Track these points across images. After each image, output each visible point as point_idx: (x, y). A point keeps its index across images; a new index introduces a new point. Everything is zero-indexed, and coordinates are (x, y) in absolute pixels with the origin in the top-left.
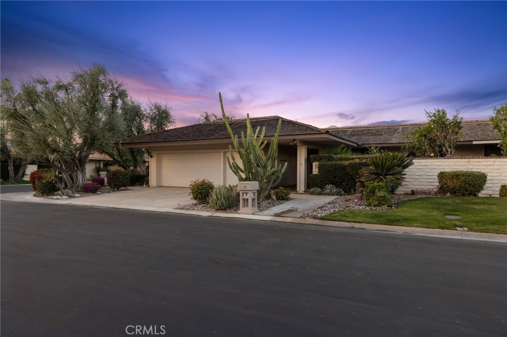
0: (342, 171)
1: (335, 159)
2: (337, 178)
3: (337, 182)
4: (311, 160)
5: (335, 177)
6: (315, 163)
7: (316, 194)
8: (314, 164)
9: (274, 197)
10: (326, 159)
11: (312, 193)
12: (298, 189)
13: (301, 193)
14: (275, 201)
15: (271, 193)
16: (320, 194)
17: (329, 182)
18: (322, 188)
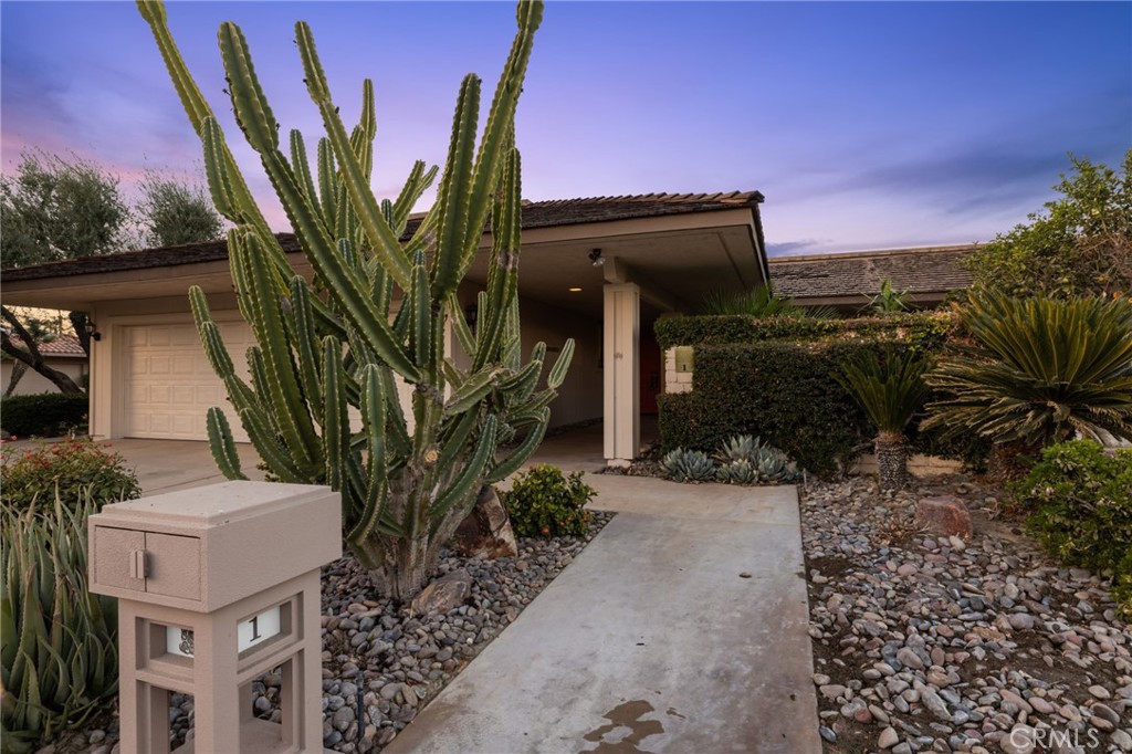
0: (796, 379)
1: (760, 331)
2: (774, 407)
3: (773, 426)
4: (659, 339)
5: (766, 405)
6: (673, 349)
7: (690, 480)
8: (671, 354)
9: (507, 535)
10: (722, 331)
11: (673, 475)
12: (608, 453)
13: (624, 472)
14: (508, 554)
15: (487, 508)
16: (706, 477)
17: (741, 423)
18: (709, 451)
